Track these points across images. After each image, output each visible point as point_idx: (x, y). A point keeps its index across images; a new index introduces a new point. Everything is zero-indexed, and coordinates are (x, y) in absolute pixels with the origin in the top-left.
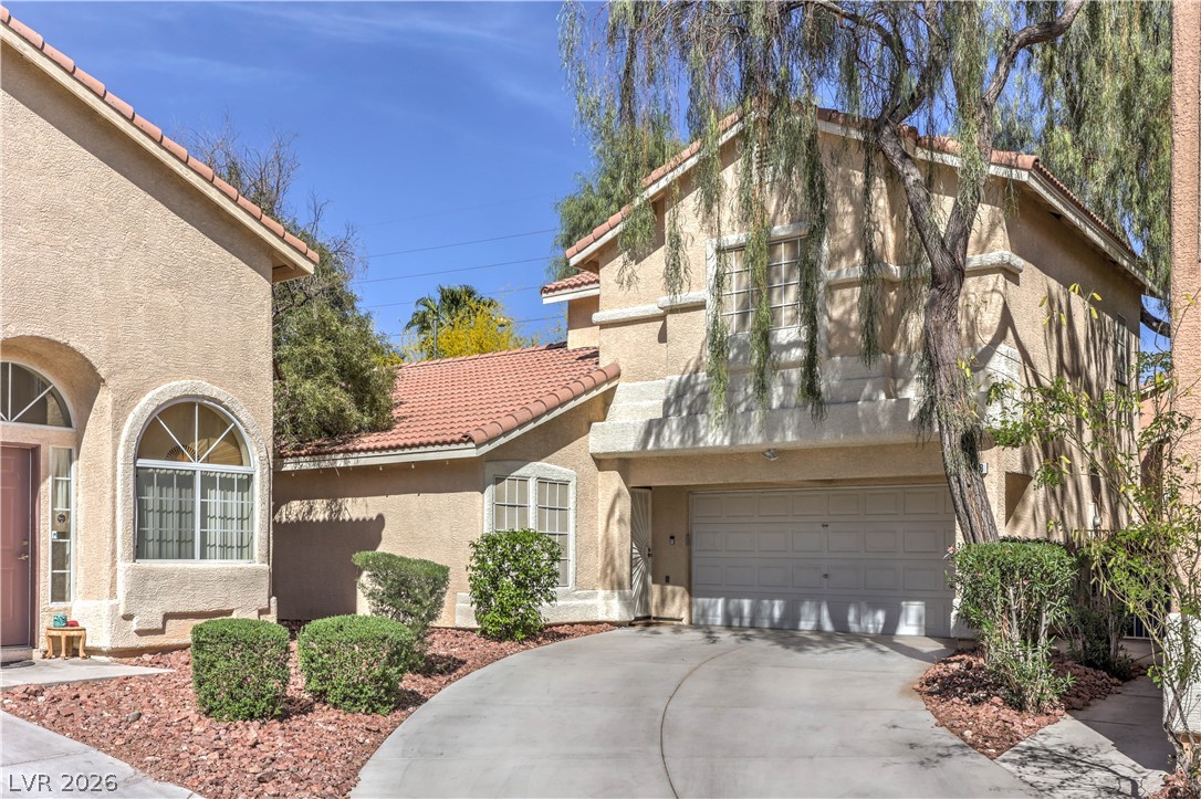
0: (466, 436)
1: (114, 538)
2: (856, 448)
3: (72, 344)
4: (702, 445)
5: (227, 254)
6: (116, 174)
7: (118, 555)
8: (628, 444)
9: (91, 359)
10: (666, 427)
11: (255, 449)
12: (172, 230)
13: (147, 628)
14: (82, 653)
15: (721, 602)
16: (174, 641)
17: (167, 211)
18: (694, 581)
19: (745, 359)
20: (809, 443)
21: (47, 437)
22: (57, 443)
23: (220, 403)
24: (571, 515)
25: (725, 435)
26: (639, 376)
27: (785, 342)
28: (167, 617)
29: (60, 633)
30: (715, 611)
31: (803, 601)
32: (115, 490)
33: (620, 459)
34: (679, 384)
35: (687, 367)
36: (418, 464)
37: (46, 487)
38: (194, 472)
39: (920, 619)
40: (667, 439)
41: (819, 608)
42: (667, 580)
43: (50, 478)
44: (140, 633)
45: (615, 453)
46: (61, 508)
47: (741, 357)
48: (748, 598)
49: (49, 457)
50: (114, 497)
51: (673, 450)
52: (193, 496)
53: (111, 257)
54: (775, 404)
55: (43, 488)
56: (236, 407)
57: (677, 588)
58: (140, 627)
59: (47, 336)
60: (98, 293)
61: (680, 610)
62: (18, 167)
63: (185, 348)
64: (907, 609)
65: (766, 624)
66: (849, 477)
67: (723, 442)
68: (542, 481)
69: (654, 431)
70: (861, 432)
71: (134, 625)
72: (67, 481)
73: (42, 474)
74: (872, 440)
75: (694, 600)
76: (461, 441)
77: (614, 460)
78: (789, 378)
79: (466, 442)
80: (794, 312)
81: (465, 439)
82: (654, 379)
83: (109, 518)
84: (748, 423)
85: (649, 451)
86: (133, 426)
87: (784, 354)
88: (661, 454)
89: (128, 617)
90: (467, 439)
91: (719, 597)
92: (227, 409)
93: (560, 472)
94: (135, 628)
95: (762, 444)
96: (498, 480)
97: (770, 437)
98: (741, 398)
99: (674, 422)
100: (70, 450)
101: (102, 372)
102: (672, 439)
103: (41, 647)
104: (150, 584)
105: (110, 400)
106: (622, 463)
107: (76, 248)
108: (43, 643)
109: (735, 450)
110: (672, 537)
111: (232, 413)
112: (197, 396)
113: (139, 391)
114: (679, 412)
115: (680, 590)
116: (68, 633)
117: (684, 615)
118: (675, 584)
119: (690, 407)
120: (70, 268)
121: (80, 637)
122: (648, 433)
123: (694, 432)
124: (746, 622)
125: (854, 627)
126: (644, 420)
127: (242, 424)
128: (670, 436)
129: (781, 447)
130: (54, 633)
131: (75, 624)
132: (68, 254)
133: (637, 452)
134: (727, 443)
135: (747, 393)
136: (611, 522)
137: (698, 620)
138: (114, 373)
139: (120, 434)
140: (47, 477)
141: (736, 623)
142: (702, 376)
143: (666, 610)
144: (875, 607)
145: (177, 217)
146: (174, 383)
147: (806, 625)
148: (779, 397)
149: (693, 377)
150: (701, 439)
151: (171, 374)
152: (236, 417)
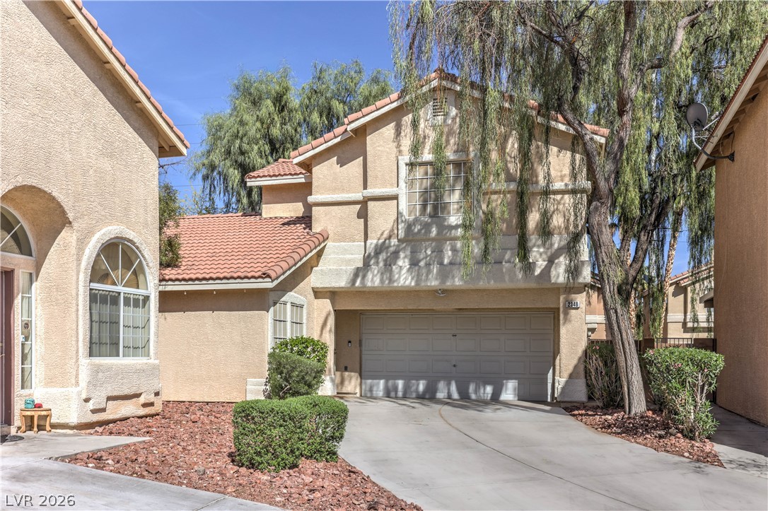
0: (264, 274)
1: (77, 341)
2: (494, 290)
3: (54, 194)
4: (395, 284)
5: (136, 136)
6: (78, 68)
7: (80, 354)
8: (341, 282)
9: (64, 206)
10: (369, 272)
11: (151, 278)
12: (107, 115)
13: (98, 407)
14: (48, 428)
15: (382, 382)
16: (111, 417)
17: (105, 100)
18: (363, 371)
19: (425, 232)
20: (472, 286)
21: (20, 264)
22: (24, 268)
23: (134, 243)
24: (305, 326)
25: (412, 279)
26: (342, 238)
27: (454, 224)
28: (109, 399)
29: (32, 413)
30: (378, 388)
31: (439, 381)
32: (78, 305)
33: (330, 292)
34: (376, 245)
35: (382, 234)
36: (218, 291)
37: (18, 301)
38: (119, 293)
39: (515, 389)
40: (370, 280)
41: (449, 385)
42: (346, 369)
43: (20, 294)
44: (94, 411)
45: (330, 288)
46: (25, 318)
47: (423, 231)
48: (402, 379)
49: (20, 279)
50: (77, 310)
51: (374, 287)
52: (119, 311)
53: (75, 131)
54: (446, 261)
55: (16, 302)
56: (142, 247)
57: (353, 374)
58: (95, 407)
59: (40, 186)
60: (68, 157)
61: (355, 387)
62: (22, 53)
63: (115, 203)
64: (506, 385)
65: (414, 395)
66: (490, 307)
67: (411, 283)
68: (293, 305)
69: (361, 274)
70: (505, 281)
71: (91, 405)
72: (29, 298)
73: (15, 291)
74: (511, 286)
75: (363, 381)
76: (260, 277)
77: (327, 292)
78: (455, 246)
79: (263, 278)
80: (458, 207)
81: (264, 276)
82: (354, 242)
83: (74, 326)
84: (429, 272)
85: (357, 287)
86: (89, 258)
87: (453, 231)
88: (364, 289)
89: (87, 400)
90: (267, 276)
91: (380, 379)
92: (137, 248)
93: (300, 299)
94: (92, 408)
95: (438, 286)
96: (275, 304)
97: (443, 282)
98: (422, 256)
99: (375, 269)
100: (31, 274)
101: (71, 216)
102: (374, 280)
103: (16, 424)
104: (100, 375)
105: (75, 238)
106: (333, 294)
107: (56, 120)
108: (17, 421)
109: (418, 288)
110: (350, 342)
111: (140, 251)
112: (122, 238)
113: (89, 233)
114: (377, 263)
115: (355, 375)
116: (39, 413)
117: (358, 390)
118: (351, 371)
119: (385, 261)
120: (53, 136)
121: (48, 416)
122: (356, 275)
123: (390, 276)
124: (400, 394)
125: (473, 396)
126: (353, 267)
127: (145, 259)
128: (372, 279)
129: (451, 288)
130: (29, 413)
131: (39, 406)
132: (52, 125)
133: (347, 288)
134: (413, 284)
135: (426, 253)
136: (324, 331)
137: (365, 394)
138: (77, 218)
139: (80, 264)
140: (18, 294)
141: (393, 394)
142: (394, 241)
143: (344, 388)
144: (486, 383)
145: (110, 106)
146: (110, 228)
147: (441, 395)
148: (449, 257)
149: (387, 241)
150: (394, 282)
151: (107, 221)
152: (142, 254)
